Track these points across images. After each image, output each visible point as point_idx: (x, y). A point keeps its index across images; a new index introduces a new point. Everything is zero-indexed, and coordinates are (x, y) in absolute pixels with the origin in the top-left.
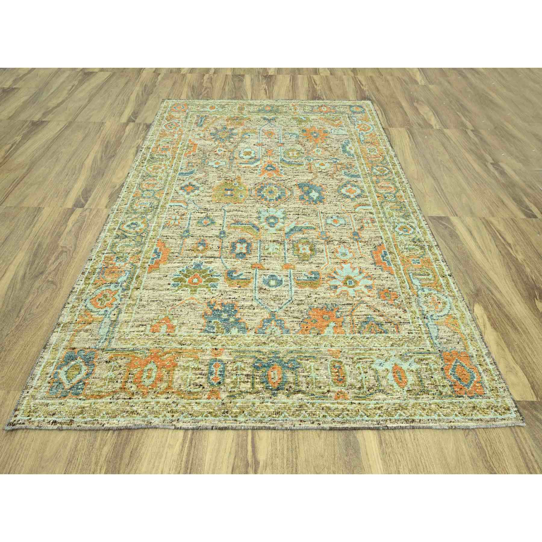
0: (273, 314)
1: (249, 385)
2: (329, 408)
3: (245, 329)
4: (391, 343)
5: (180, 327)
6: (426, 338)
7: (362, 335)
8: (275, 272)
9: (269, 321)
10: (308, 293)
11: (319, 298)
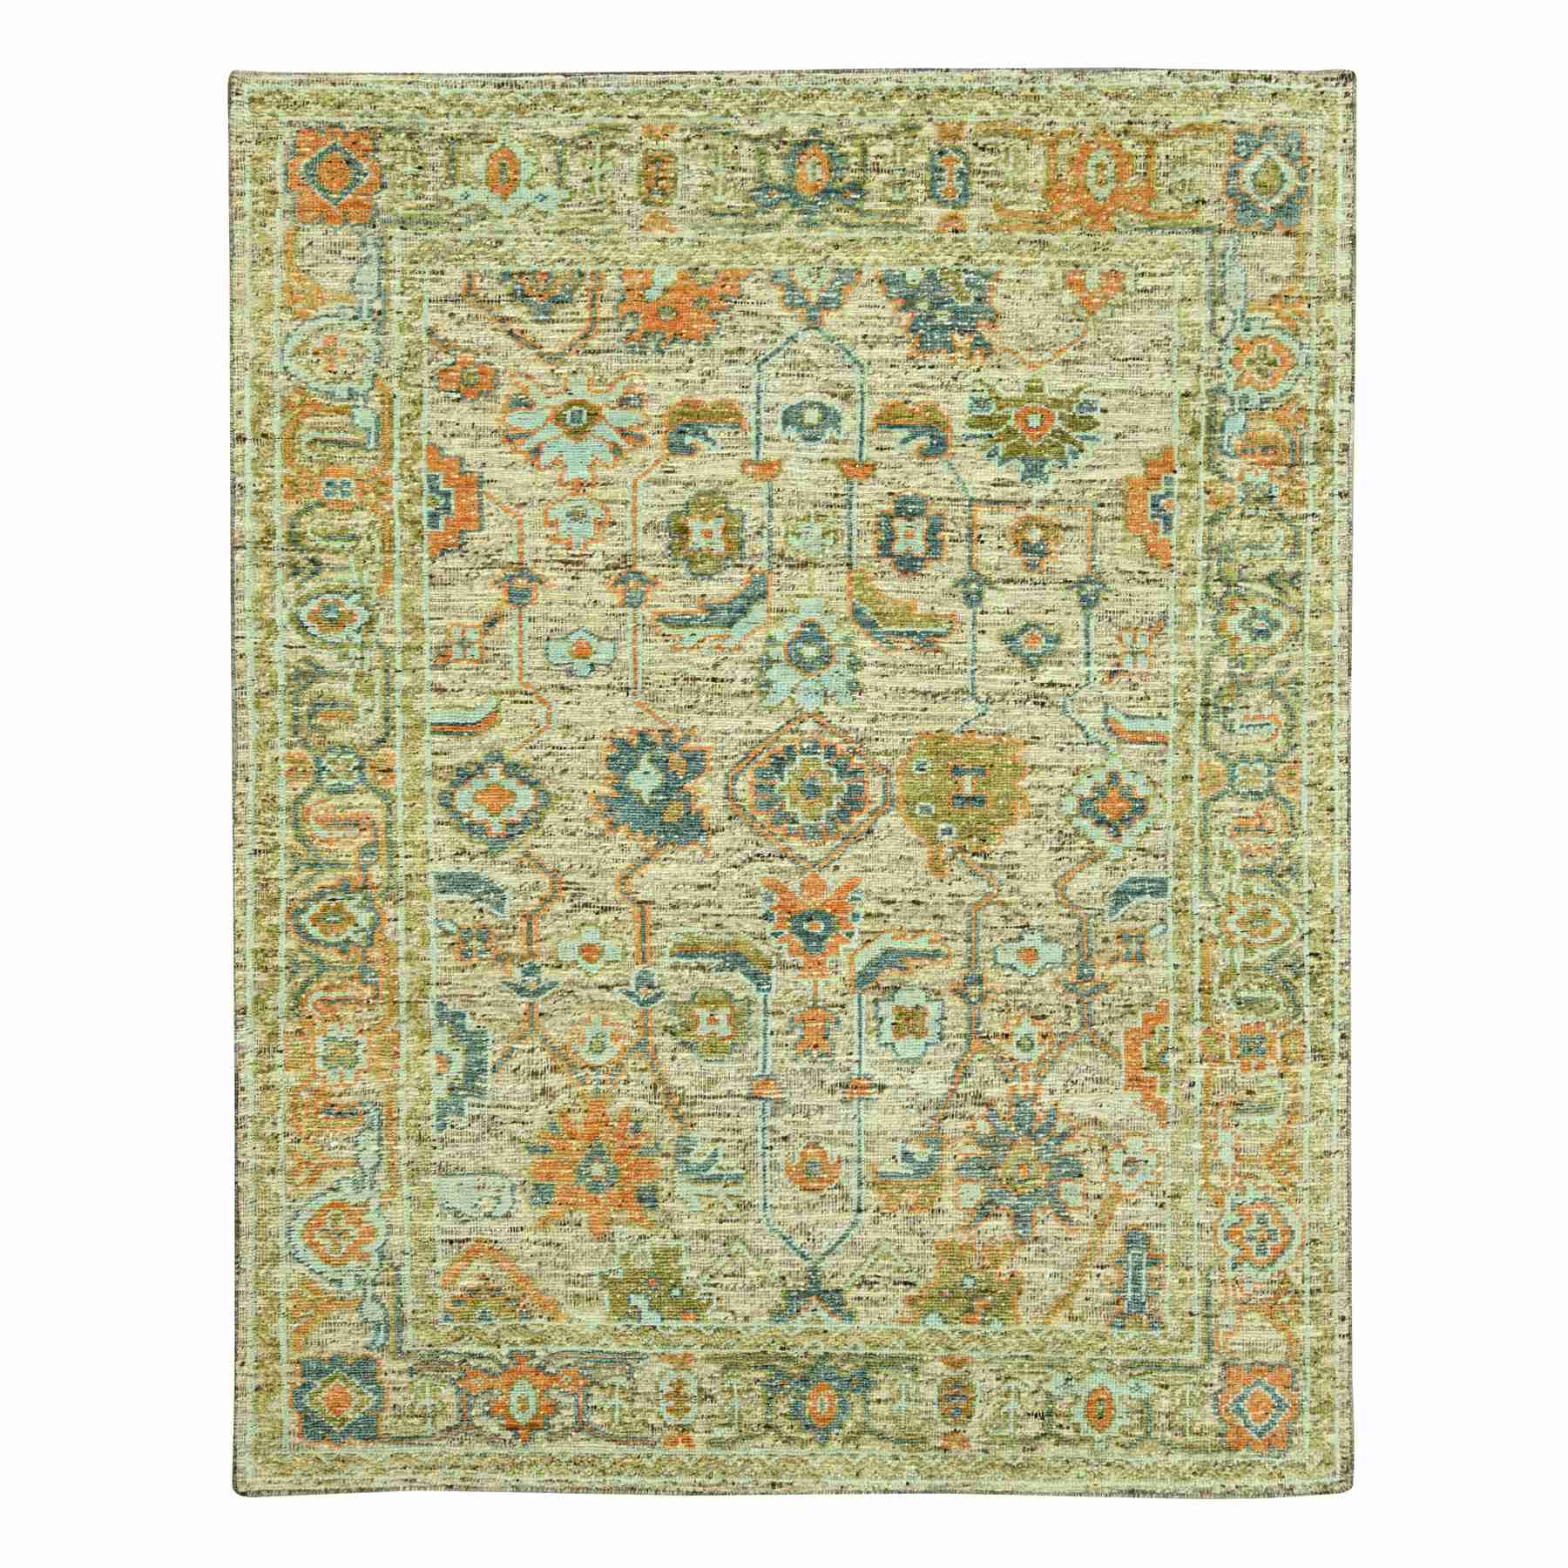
0: (814, 324)
1: (873, 151)
3: (885, 281)
4: (501, 250)
5: (1052, 287)
6: (399, 259)
7: (575, 268)
8: (803, 453)
9: (824, 304)
10: (711, 384)
11: (678, 369)
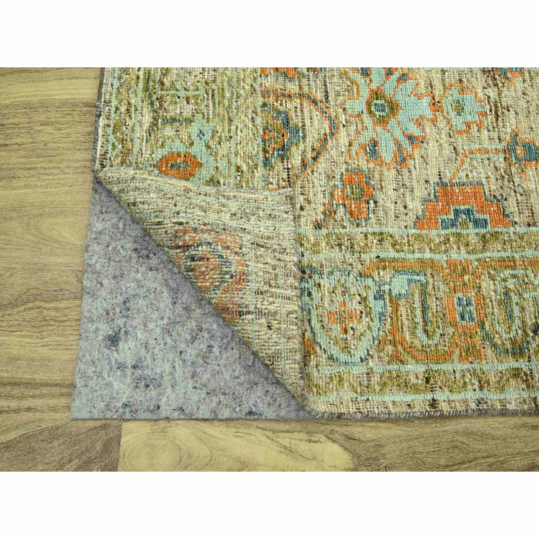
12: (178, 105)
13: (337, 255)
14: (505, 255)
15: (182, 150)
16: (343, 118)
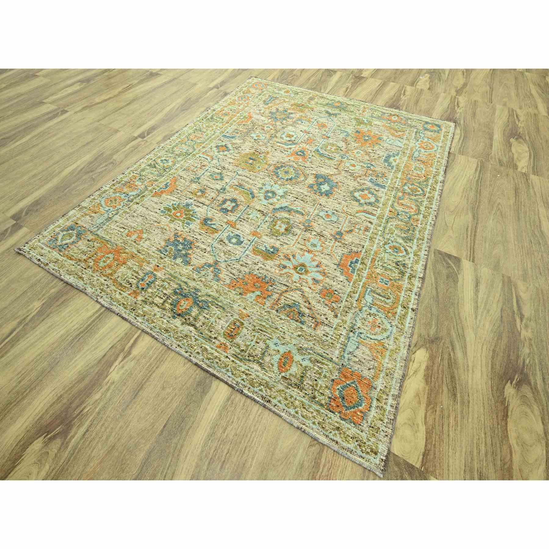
0: (216, 262)
1: (161, 301)
2: (206, 350)
3: (188, 263)
4: (300, 333)
5: (146, 240)
6: (338, 347)
7: (278, 314)
8: (242, 233)
9: (210, 266)
10: (256, 261)
11: (263, 269)
12: (257, 348)
13: (350, 315)
14: (370, 260)
15: (278, 356)
16: (298, 285)
